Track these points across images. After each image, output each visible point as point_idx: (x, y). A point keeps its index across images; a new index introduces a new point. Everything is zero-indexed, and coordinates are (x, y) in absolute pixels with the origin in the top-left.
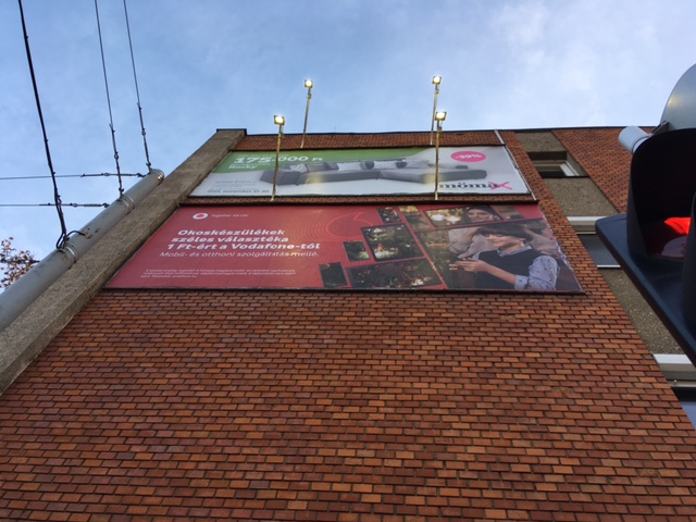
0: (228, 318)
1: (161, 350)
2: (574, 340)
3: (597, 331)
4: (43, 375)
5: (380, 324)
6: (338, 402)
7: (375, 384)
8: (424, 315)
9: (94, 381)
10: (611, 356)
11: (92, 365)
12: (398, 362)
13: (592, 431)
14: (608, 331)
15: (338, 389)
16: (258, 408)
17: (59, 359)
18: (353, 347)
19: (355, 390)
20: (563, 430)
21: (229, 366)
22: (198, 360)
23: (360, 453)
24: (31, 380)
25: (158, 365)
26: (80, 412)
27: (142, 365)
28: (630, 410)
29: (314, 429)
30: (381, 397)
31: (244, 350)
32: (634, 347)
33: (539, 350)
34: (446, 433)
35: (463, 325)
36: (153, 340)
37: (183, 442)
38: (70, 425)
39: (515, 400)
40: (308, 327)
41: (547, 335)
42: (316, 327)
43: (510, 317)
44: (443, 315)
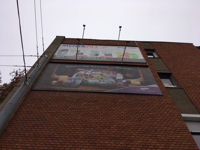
0: (69, 100)
1: (52, 110)
2: (161, 109)
3: (167, 107)
4: (19, 118)
5: (111, 103)
6: (102, 127)
7: (112, 122)
8: (122, 101)
9: (34, 120)
10: (171, 114)
11: (33, 114)
12: (117, 115)
13: (168, 136)
14: (169, 107)
15: (102, 123)
16: (81, 129)
17: (23, 112)
18: (105, 110)
19: (106, 123)
20: (160, 136)
21: (71, 115)
22: (63, 113)
23: (110, 143)
24: (16, 119)
25: (52, 115)
26: (32, 129)
27: (47, 115)
28: (177, 130)
29: (97, 135)
30: (114, 126)
31: (75, 111)
32: (176, 112)
33: (153, 112)
34: (132, 137)
35: (132, 104)
36: (49, 107)
37: (63, 139)
38: (30, 134)
39: (148, 127)
40: (91, 104)
41: (154, 108)
42: (94, 104)
43: (144, 102)
44: (127, 101)
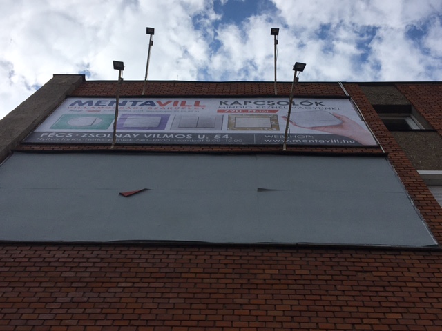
0: (64, 274)
2: (435, 300)
5: (230, 281)
8: (277, 272)
31: (81, 311)
33: (400, 310)
35: (318, 282)
40: (152, 285)
41: (407, 294)
42: (162, 285)
43: (368, 274)
44: (297, 272)
